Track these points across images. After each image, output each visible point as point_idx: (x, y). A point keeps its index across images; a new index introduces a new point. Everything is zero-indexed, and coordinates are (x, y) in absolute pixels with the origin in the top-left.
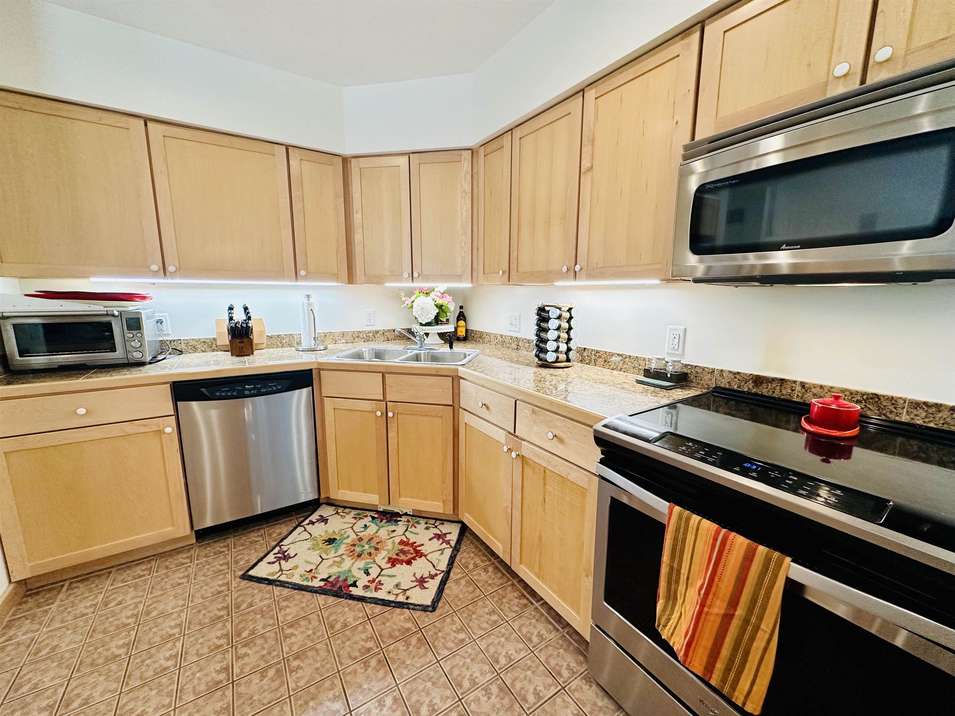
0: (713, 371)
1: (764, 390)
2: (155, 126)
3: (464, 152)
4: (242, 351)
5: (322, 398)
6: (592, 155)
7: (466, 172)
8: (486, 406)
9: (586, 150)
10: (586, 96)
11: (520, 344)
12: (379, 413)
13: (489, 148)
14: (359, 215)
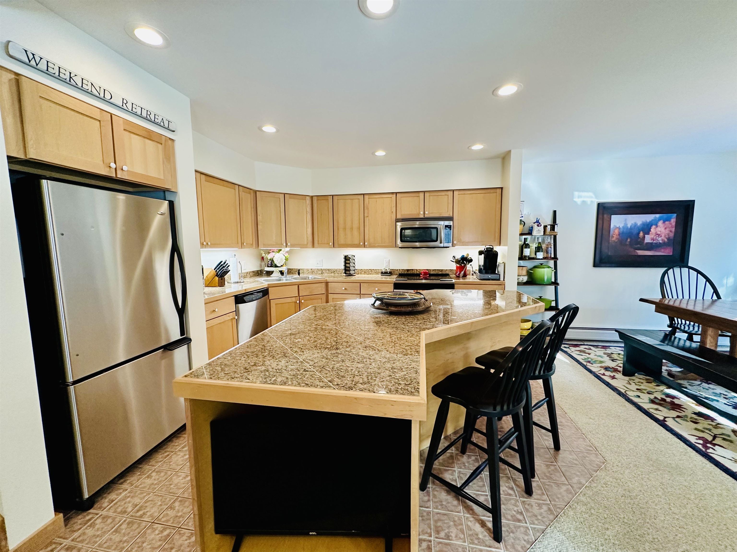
0: (398, 270)
1: (409, 272)
2: (203, 176)
3: (307, 197)
4: (222, 284)
5: (270, 300)
6: (368, 213)
7: (308, 204)
8: (345, 289)
9: (366, 211)
10: (365, 196)
11: (324, 271)
12: (298, 302)
13: (320, 198)
14: (260, 217)
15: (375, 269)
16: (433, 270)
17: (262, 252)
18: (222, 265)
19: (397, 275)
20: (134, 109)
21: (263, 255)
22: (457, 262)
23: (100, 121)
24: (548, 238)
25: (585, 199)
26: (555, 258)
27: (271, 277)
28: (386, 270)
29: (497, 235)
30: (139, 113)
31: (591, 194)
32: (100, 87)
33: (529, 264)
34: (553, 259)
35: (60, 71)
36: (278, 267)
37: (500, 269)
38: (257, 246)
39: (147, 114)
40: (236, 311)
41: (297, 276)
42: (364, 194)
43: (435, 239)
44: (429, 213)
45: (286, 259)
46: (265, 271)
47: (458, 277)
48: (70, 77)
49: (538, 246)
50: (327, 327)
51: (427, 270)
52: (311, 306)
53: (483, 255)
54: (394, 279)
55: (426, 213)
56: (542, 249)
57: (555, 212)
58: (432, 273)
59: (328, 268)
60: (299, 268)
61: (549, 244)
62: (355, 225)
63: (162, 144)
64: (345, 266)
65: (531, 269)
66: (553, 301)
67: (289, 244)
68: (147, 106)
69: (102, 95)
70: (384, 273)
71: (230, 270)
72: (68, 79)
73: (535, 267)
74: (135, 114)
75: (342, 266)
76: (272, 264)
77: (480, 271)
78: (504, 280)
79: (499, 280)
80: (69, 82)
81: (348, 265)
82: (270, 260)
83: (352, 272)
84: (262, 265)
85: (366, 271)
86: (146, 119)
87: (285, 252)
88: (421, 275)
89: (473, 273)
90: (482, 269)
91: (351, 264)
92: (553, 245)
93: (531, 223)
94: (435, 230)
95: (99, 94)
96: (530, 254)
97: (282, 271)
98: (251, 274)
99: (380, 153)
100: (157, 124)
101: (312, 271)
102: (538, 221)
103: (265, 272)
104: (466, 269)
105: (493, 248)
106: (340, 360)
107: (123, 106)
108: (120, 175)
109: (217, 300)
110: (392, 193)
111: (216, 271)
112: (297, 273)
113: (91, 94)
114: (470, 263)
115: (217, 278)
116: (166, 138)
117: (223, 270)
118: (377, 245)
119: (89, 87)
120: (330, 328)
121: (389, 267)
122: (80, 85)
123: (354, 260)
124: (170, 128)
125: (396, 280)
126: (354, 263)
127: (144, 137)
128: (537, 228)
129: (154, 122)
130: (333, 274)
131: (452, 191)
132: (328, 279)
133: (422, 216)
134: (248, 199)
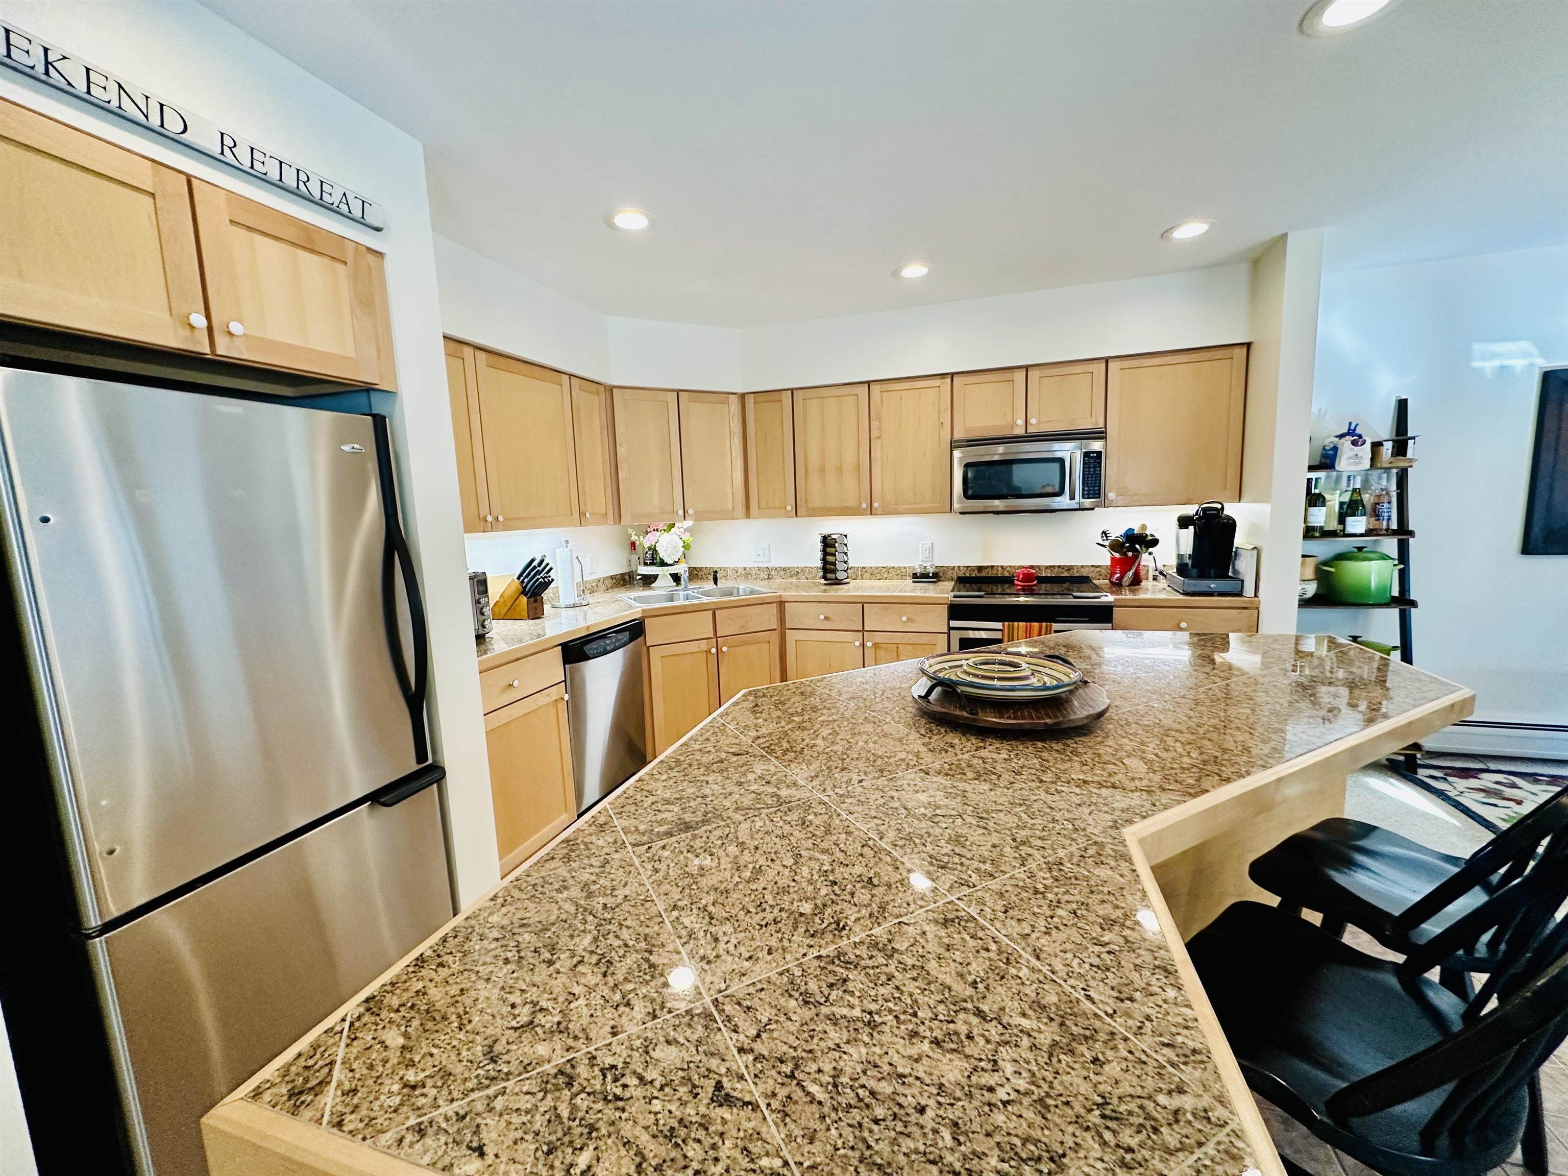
0: (954, 567)
2: (481, 355)
3: (731, 396)
4: (536, 612)
5: (648, 648)
6: (880, 428)
7: (734, 414)
8: (826, 618)
9: (875, 424)
10: (873, 387)
11: (773, 573)
12: (714, 651)
13: (761, 397)
14: (623, 449)
15: (896, 565)
16: (1047, 567)
17: (630, 531)
18: (535, 568)
19: (952, 579)
20: (257, 165)
21: (633, 538)
22: (1116, 546)
23: (153, 195)
24: (1380, 478)
25: (1507, 362)
26: (1403, 532)
27: (652, 589)
28: (925, 567)
29: (1233, 474)
30: (274, 175)
31: (1525, 345)
32: (147, 97)
33: (1324, 549)
34: (1394, 533)
35: (12, 43)
36: (667, 565)
37: (1244, 566)
38: (617, 518)
39: (298, 180)
40: (565, 681)
41: (709, 585)
42: (868, 383)
43: (1057, 490)
44: (1039, 423)
45: (686, 547)
46: (639, 575)
47: (1117, 586)
48: (47, 63)
49: (1351, 500)
50: (792, 791)
51: (1032, 567)
52: (743, 692)
53: (1191, 528)
54: (945, 592)
55: (1033, 421)
56: (1363, 506)
57: (1402, 405)
58: (1044, 575)
59: (783, 566)
60: (715, 565)
61: (1384, 493)
62: (849, 459)
63: (346, 263)
64: (824, 560)
65: (1326, 563)
66: (1395, 648)
67: (691, 512)
68: (295, 158)
69: (155, 121)
70: (921, 577)
71: (553, 580)
72: (40, 69)
73: (1341, 557)
74: (263, 179)
75: (816, 562)
76: (654, 559)
77: (1182, 569)
78: (1256, 596)
79: (1240, 594)
80: (44, 77)
81: (830, 558)
82: (650, 549)
83: (840, 575)
84: (633, 562)
85: (875, 572)
86: (295, 193)
87: (682, 530)
88: (1016, 582)
89: (1157, 573)
90: (1187, 564)
91: (839, 557)
92: (1395, 494)
93: (1328, 437)
94: (1057, 466)
95: (147, 117)
96: (1325, 522)
97: (677, 574)
98: (606, 582)
99: (915, 271)
100: (329, 208)
101: (747, 574)
102: (1355, 430)
103: (638, 577)
104: (1139, 565)
105: (1223, 508)
106: (857, 1013)
107: (222, 153)
108: (224, 349)
109: (518, 659)
110: (942, 376)
111: (522, 582)
112: (711, 577)
113: (119, 115)
114: (1150, 550)
115: (524, 599)
116: (357, 249)
117: (538, 579)
118: (904, 507)
119: (112, 94)
120: (803, 794)
121: (932, 560)
122: (81, 87)
123: (846, 545)
124: (369, 219)
125: (955, 597)
126: (846, 554)
127: (293, 244)
128: (1351, 450)
129: (320, 204)
130: (794, 580)
131: (1104, 361)
132: (783, 594)
133: (1020, 431)
134: (593, 405)
